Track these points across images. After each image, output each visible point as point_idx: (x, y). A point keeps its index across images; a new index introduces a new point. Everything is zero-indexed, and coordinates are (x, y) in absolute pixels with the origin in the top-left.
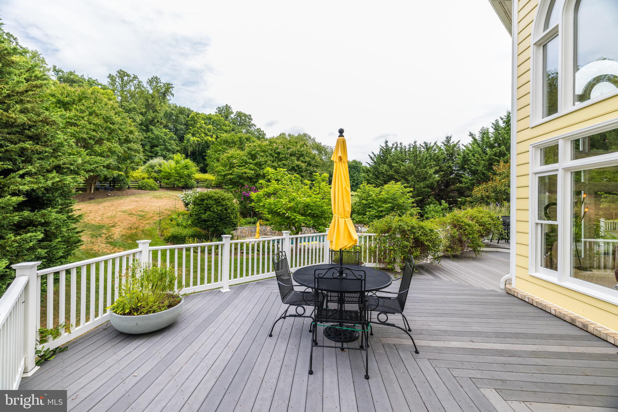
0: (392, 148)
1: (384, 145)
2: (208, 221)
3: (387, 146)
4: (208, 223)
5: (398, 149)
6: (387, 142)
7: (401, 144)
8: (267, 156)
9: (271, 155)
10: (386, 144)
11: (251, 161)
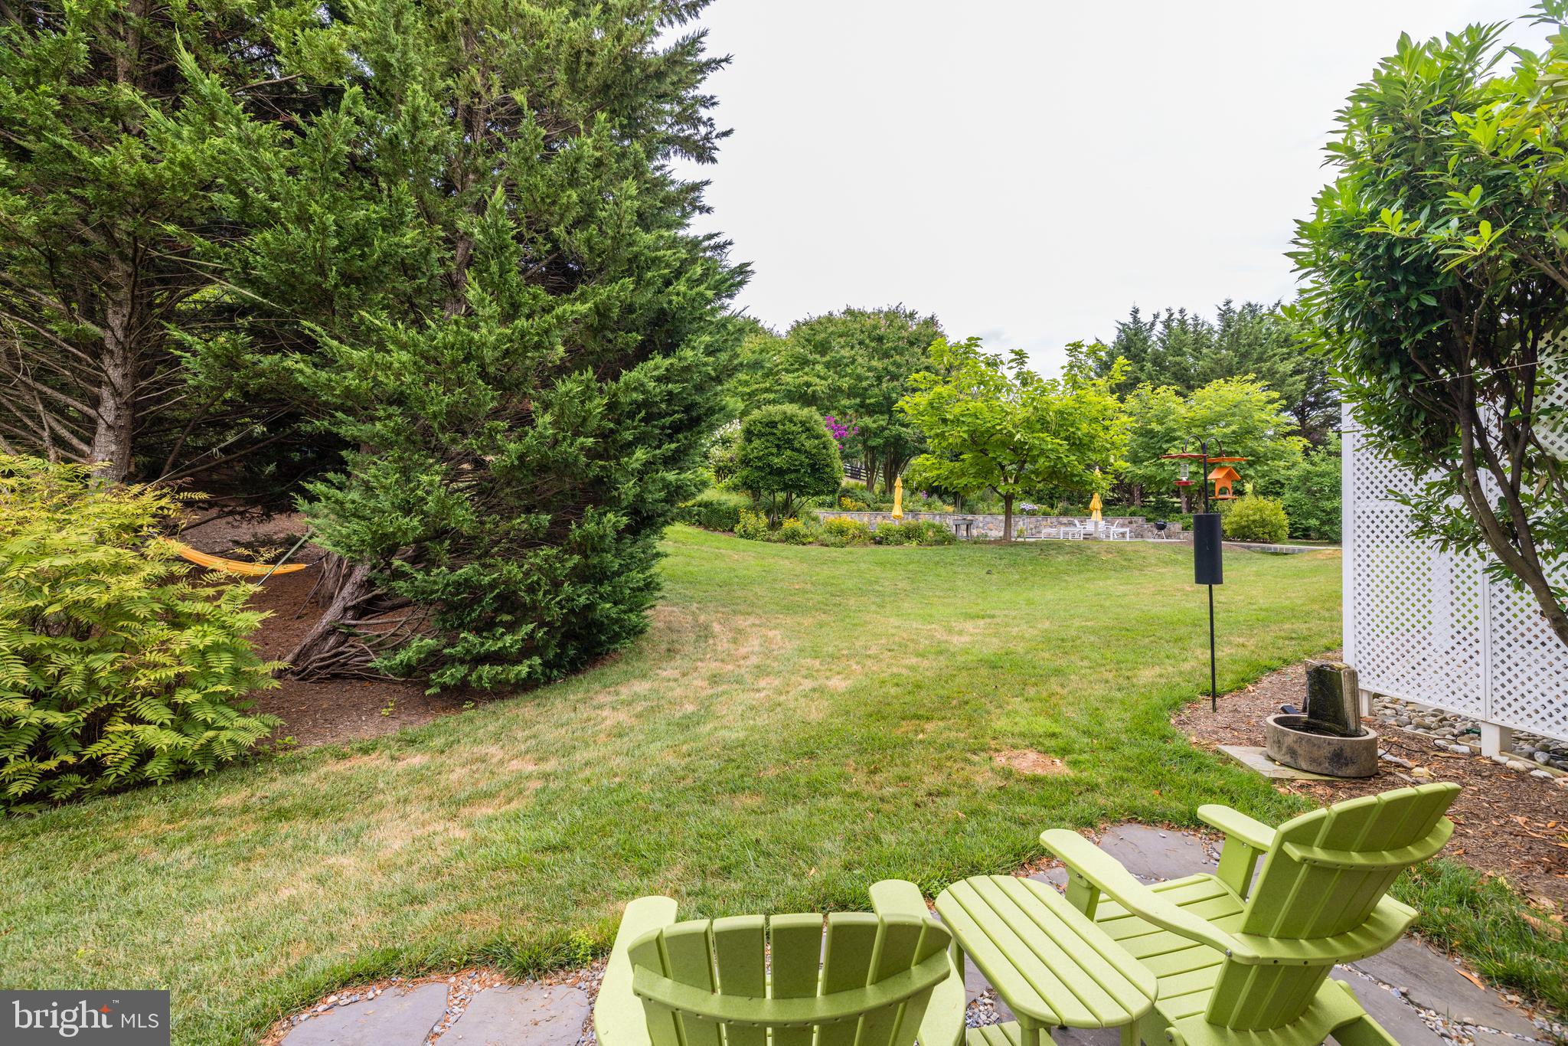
0: (1153, 324)
1: (1128, 319)
2: (789, 472)
3: (1136, 320)
4: (787, 477)
5: (1174, 324)
6: (1136, 311)
7: (1182, 311)
8: (852, 348)
9: (861, 343)
10: (1135, 318)
11: (818, 357)
